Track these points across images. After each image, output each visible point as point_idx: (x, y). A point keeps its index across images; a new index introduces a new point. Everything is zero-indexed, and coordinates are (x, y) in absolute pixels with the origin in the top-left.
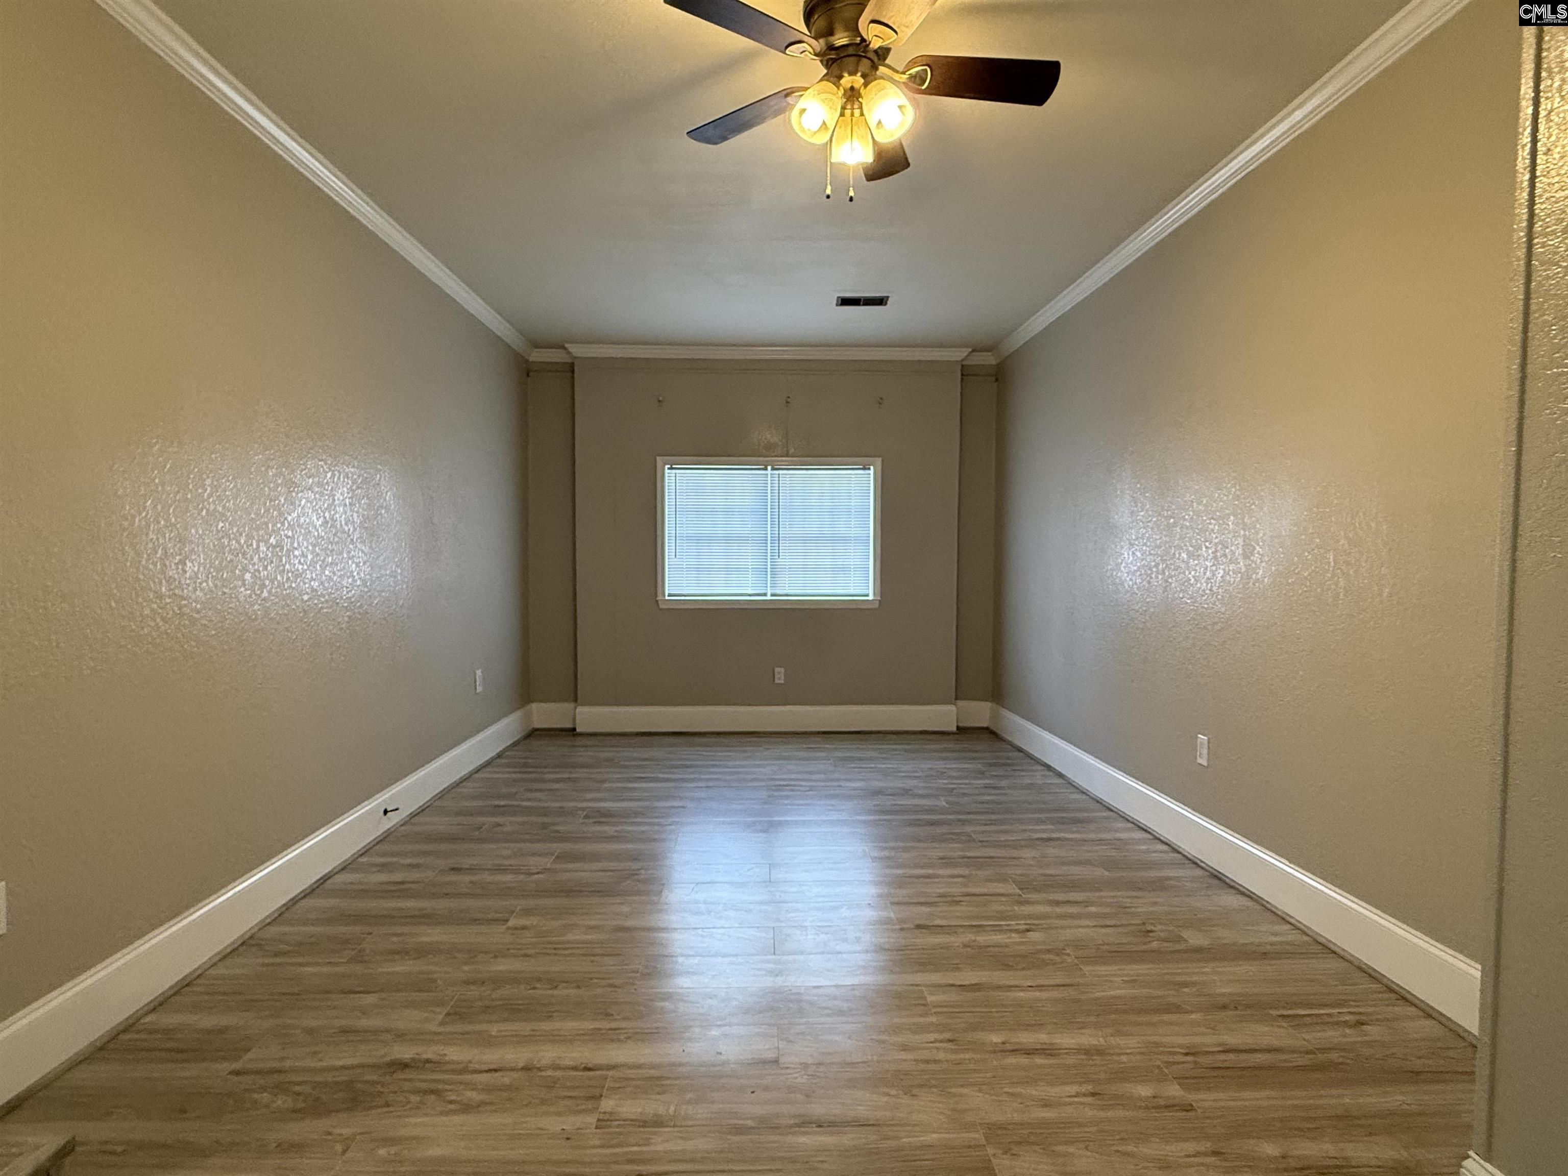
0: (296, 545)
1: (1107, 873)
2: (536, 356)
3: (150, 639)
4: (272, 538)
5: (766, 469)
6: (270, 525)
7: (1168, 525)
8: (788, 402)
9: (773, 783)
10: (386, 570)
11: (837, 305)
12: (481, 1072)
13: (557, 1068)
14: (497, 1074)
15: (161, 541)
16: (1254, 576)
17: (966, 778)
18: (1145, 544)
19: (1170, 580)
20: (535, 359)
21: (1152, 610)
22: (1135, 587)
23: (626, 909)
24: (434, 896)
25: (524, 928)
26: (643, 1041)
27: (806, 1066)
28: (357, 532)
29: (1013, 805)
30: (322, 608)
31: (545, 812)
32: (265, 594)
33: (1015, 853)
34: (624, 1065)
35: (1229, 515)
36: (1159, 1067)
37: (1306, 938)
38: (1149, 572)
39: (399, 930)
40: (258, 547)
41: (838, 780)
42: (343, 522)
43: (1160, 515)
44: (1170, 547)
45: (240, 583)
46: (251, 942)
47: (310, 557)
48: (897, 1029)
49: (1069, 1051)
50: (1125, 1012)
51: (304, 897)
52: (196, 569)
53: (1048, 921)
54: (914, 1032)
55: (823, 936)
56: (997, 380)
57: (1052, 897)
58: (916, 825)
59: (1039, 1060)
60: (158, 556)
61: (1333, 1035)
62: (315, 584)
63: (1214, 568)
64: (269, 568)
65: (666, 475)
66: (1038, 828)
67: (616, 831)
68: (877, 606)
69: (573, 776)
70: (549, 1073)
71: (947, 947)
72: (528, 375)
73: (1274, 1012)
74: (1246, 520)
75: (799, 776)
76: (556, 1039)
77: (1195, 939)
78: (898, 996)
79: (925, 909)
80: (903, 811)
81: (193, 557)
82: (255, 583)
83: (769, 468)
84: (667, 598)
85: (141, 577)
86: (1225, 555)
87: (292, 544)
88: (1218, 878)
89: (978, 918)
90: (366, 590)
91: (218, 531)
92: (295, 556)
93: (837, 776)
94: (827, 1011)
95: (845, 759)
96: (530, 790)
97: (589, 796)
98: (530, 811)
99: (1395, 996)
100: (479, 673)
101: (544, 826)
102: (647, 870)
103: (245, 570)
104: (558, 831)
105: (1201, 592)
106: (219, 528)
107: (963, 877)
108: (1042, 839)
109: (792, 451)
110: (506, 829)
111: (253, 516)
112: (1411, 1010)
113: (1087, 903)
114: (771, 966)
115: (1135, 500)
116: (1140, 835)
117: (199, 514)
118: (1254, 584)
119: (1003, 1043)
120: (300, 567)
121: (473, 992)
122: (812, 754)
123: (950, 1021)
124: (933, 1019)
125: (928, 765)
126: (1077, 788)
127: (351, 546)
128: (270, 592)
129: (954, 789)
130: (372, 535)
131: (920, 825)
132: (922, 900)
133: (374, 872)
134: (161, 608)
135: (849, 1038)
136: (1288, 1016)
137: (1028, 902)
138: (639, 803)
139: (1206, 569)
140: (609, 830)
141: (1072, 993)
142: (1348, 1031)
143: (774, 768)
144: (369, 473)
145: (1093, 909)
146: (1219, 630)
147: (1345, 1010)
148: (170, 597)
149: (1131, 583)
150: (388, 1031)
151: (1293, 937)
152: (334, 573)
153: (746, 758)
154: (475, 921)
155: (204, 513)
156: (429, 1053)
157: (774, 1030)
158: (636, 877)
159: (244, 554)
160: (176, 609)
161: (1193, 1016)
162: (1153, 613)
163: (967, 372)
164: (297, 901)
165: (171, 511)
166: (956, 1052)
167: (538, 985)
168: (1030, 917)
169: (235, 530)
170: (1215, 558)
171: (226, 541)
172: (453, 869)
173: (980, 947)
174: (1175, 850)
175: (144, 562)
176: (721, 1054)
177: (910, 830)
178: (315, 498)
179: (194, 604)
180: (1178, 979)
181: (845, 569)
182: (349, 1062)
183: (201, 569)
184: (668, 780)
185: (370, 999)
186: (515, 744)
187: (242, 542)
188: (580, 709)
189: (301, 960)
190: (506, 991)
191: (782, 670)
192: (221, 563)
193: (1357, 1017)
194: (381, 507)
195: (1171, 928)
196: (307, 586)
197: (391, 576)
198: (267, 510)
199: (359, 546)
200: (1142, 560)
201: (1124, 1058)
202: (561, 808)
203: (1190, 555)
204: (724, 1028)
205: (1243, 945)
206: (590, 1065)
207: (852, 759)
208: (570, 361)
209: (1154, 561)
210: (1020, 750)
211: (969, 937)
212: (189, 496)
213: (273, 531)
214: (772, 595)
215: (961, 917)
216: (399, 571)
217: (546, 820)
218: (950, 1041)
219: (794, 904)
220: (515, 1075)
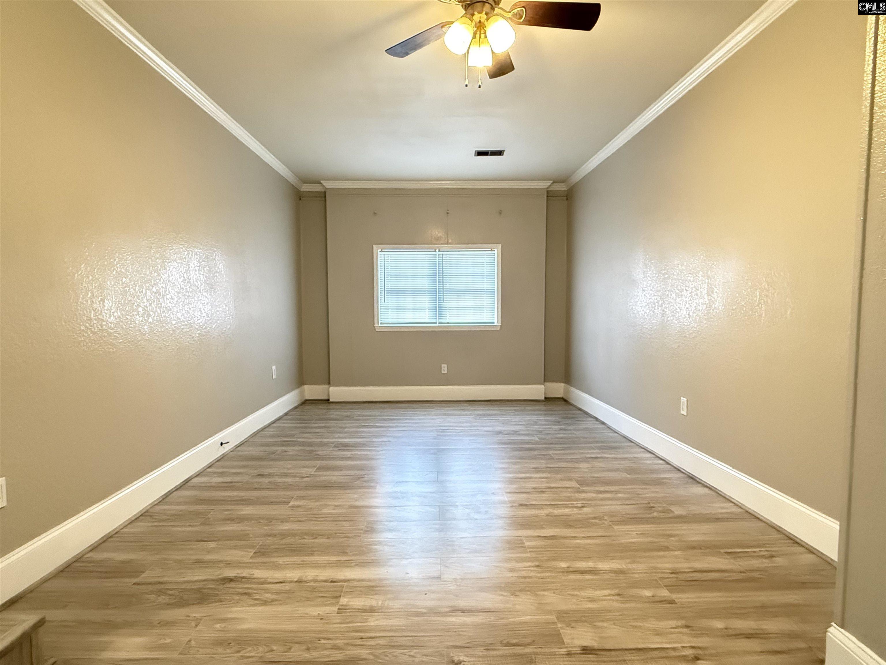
0: (167, 292)
1: (628, 476)
2: (305, 188)
3: (85, 344)
4: (154, 288)
5: (435, 251)
6: (152, 281)
7: (665, 278)
8: (448, 213)
9: (439, 428)
10: (220, 308)
11: (475, 156)
12: (273, 583)
13: (315, 581)
14: (282, 585)
15: (90, 288)
16: (713, 306)
17: (550, 425)
18: (651, 290)
19: (665, 310)
20: (304, 190)
21: (655, 327)
22: (646, 314)
23: (356, 496)
24: (247, 489)
25: (299, 506)
26: (364, 566)
27: (456, 580)
28: (203, 286)
29: (576, 439)
30: (183, 329)
31: (311, 444)
32: (150, 320)
33: (577, 465)
34: (353, 580)
35: (699, 271)
36: (656, 580)
37: (740, 510)
38: (653, 306)
39: (229, 507)
40: (146, 293)
41: (477, 426)
42: (195, 280)
43: (660, 273)
44: (666, 291)
45: (136, 313)
46: (146, 514)
47: (176, 299)
48: (509, 560)
49: (606, 572)
50: (637, 551)
51: (176, 490)
52: (110, 305)
53: (595, 502)
54: (517, 562)
55: (467, 510)
56: (567, 199)
57: (597, 489)
58: (520, 451)
59: (588, 577)
60: (89, 296)
61: (755, 563)
62: (179, 315)
63: (690, 302)
64: (152, 305)
65: (379, 255)
66: (590, 451)
67: (352, 454)
68: (498, 329)
69: (327, 425)
70: (312, 584)
71: (537, 516)
72: (300, 199)
73: (722, 551)
74: (709, 273)
75: (456, 425)
76: (315, 566)
77: (678, 511)
78: (509, 542)
79: (525, 495)
80: (514, 443)
81: (109, 298)
82: (144, 313)
83: (437, 250)
84: (380, 325)
85: (79, 308)
86: (697, 295)
87: (165, 291)
88: (693, 479)
89: (553, 500)
90: (208, 319)
91: (123, 283)
92: (167, 299)
93: (476, 424)
94: (468, 551)
95: (481, 415)
96: (303, 433)
97: (337, 436)
98: (303, 444)
99: (792, 541)
100: (274, 368)
101: (311, 452)
102: (368, 475)
103: (138, 306)
104: (318, 455)
105: (683, 316)
106: (123, 281)
107: (546, 478)
108: (592, 458)
109: (450, 241)
110: (291, 453)
111: (143, 275)
112: (802, 549)
113: (616, 492)
114: (438, 526)
115: (646, 265)
116: (648, 455)
117: (111, 273)
118: (713, 310)
119: (568, 567)
120: (170, 305)
121: (270, 540)
122: (463, 413)
123: (538, 556)
124: (529, 555)
125: (528, 418)
126: (611, 429)
127: (199, 294)
128: (153, 319)
129: (542, 431)
130: (211, 288)
131: (523, 451)
132: (524, 490)
133: (215, 477)
134: (91, 326)
135: (481, 565)
136: (730, 553)
137: (583, 492)
138: (365, 439)
139: (686, 303)
140: (348, 454)
141: (607, 540)
142: (764, 560)
143: (441, 420)
144: (209, 253)
145: (620, 495)
146: (694, 338)
147: (762, 549)
148: (95, 320)
149: (643, 313)
150: (221, 562)
151: (735, 509)
152: (190, 309)
153: (425, 415)
154: (272, 503)
155: (114, 273)
156: (245, 573)
157: (439, 561)
158: (362, 479)
159: (138, 297)
160: (99, 326)
161: (676, 553)
162: (656, 329)
163: (550, 195)
164: (172, 493)
165: (96, 271)
166: (542, 572)
167: (306, 537)
168: (584, 499)
169: (132, 283)
170: (691, 296)
171: (127, 289)
172: (259, 475)
173: (555, 516)
174: (668, 463)
175: (80, 300)
176: (408, 573)
177: (516, 453)
178: (178, 266)
179: (110, 324)
180: (668, 532)
181: (481, 308)
182: (200, 578)
183: (114, 304)
184: (382, 427)
185: (212, 545)
186: (296, 408)
187: (137, 290)
188: (331, 389)
189: (172, 524)
190: (288, 540)
191: (446, 366)
192: (124, 302)
193: (770, 553)
194: (217, 272)
195: (665, 505)
196: (175, 315)
197: (223, 312)
198: (151, 273)
199: (205, 294)
200: (650, 299)
201: (637, 576)
202: (321, 442)
203: (677, 295)
204: (410, 560)
205: (706, 514)
206: (334, 580)
207: (484, 415)
208: (323, 190)
209: (657, 299)
210: (580, 409)
211: (549, 510)
212: (106, 263)
213: (154, 284)
214: (439, 323)
215: (546, 500)
216: (227, 309)
217: (311, 448)
218: (538, 566)
219: (451, 493)
220: (292, 585)
